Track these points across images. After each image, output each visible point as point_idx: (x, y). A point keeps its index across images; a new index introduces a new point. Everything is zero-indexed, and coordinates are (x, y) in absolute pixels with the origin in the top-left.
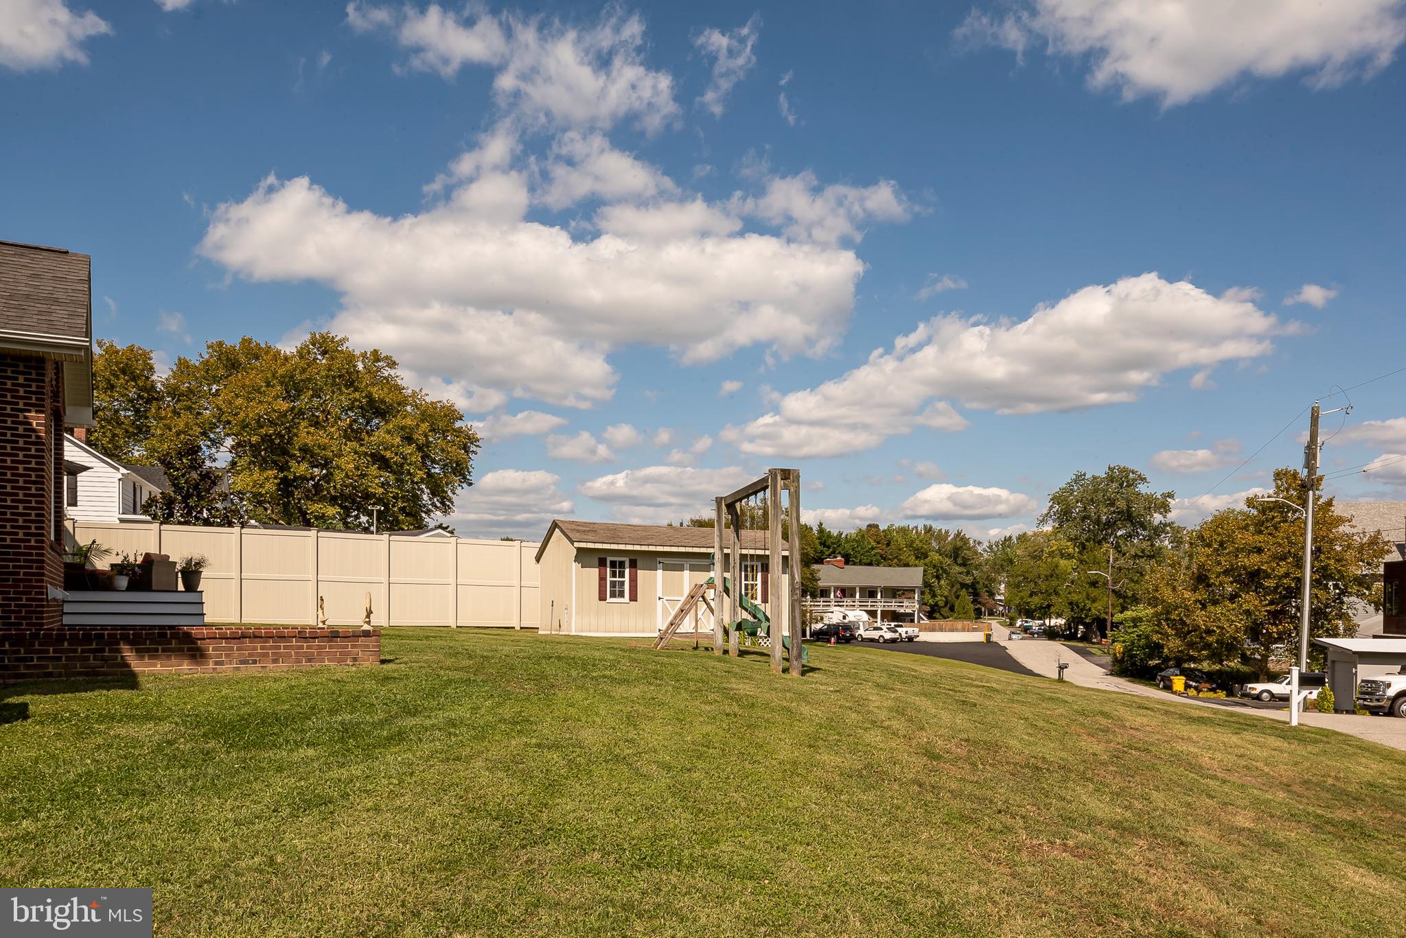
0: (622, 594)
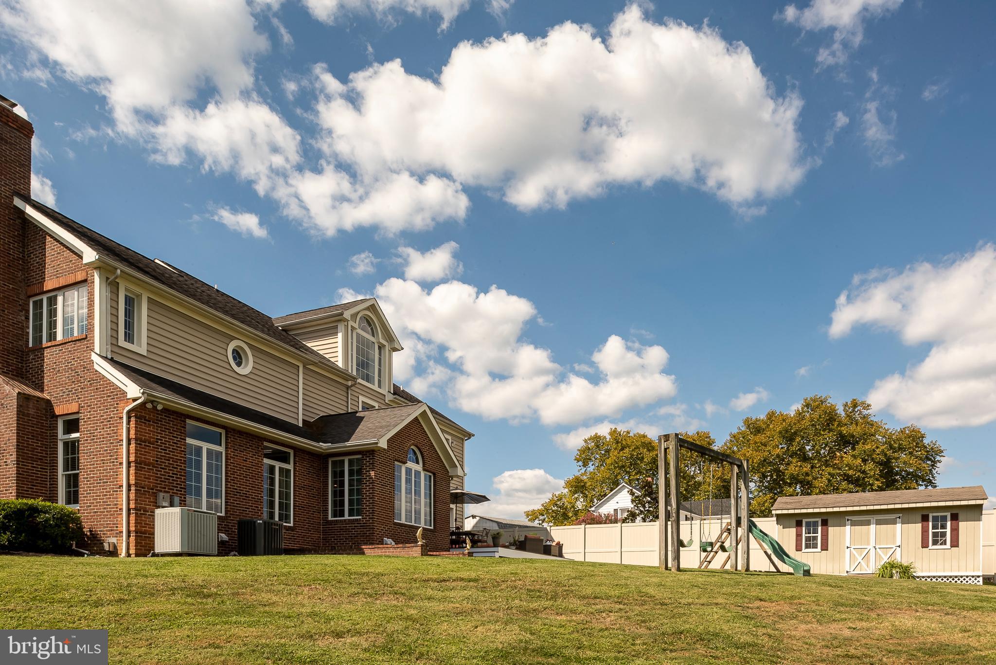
0: (815, 547)
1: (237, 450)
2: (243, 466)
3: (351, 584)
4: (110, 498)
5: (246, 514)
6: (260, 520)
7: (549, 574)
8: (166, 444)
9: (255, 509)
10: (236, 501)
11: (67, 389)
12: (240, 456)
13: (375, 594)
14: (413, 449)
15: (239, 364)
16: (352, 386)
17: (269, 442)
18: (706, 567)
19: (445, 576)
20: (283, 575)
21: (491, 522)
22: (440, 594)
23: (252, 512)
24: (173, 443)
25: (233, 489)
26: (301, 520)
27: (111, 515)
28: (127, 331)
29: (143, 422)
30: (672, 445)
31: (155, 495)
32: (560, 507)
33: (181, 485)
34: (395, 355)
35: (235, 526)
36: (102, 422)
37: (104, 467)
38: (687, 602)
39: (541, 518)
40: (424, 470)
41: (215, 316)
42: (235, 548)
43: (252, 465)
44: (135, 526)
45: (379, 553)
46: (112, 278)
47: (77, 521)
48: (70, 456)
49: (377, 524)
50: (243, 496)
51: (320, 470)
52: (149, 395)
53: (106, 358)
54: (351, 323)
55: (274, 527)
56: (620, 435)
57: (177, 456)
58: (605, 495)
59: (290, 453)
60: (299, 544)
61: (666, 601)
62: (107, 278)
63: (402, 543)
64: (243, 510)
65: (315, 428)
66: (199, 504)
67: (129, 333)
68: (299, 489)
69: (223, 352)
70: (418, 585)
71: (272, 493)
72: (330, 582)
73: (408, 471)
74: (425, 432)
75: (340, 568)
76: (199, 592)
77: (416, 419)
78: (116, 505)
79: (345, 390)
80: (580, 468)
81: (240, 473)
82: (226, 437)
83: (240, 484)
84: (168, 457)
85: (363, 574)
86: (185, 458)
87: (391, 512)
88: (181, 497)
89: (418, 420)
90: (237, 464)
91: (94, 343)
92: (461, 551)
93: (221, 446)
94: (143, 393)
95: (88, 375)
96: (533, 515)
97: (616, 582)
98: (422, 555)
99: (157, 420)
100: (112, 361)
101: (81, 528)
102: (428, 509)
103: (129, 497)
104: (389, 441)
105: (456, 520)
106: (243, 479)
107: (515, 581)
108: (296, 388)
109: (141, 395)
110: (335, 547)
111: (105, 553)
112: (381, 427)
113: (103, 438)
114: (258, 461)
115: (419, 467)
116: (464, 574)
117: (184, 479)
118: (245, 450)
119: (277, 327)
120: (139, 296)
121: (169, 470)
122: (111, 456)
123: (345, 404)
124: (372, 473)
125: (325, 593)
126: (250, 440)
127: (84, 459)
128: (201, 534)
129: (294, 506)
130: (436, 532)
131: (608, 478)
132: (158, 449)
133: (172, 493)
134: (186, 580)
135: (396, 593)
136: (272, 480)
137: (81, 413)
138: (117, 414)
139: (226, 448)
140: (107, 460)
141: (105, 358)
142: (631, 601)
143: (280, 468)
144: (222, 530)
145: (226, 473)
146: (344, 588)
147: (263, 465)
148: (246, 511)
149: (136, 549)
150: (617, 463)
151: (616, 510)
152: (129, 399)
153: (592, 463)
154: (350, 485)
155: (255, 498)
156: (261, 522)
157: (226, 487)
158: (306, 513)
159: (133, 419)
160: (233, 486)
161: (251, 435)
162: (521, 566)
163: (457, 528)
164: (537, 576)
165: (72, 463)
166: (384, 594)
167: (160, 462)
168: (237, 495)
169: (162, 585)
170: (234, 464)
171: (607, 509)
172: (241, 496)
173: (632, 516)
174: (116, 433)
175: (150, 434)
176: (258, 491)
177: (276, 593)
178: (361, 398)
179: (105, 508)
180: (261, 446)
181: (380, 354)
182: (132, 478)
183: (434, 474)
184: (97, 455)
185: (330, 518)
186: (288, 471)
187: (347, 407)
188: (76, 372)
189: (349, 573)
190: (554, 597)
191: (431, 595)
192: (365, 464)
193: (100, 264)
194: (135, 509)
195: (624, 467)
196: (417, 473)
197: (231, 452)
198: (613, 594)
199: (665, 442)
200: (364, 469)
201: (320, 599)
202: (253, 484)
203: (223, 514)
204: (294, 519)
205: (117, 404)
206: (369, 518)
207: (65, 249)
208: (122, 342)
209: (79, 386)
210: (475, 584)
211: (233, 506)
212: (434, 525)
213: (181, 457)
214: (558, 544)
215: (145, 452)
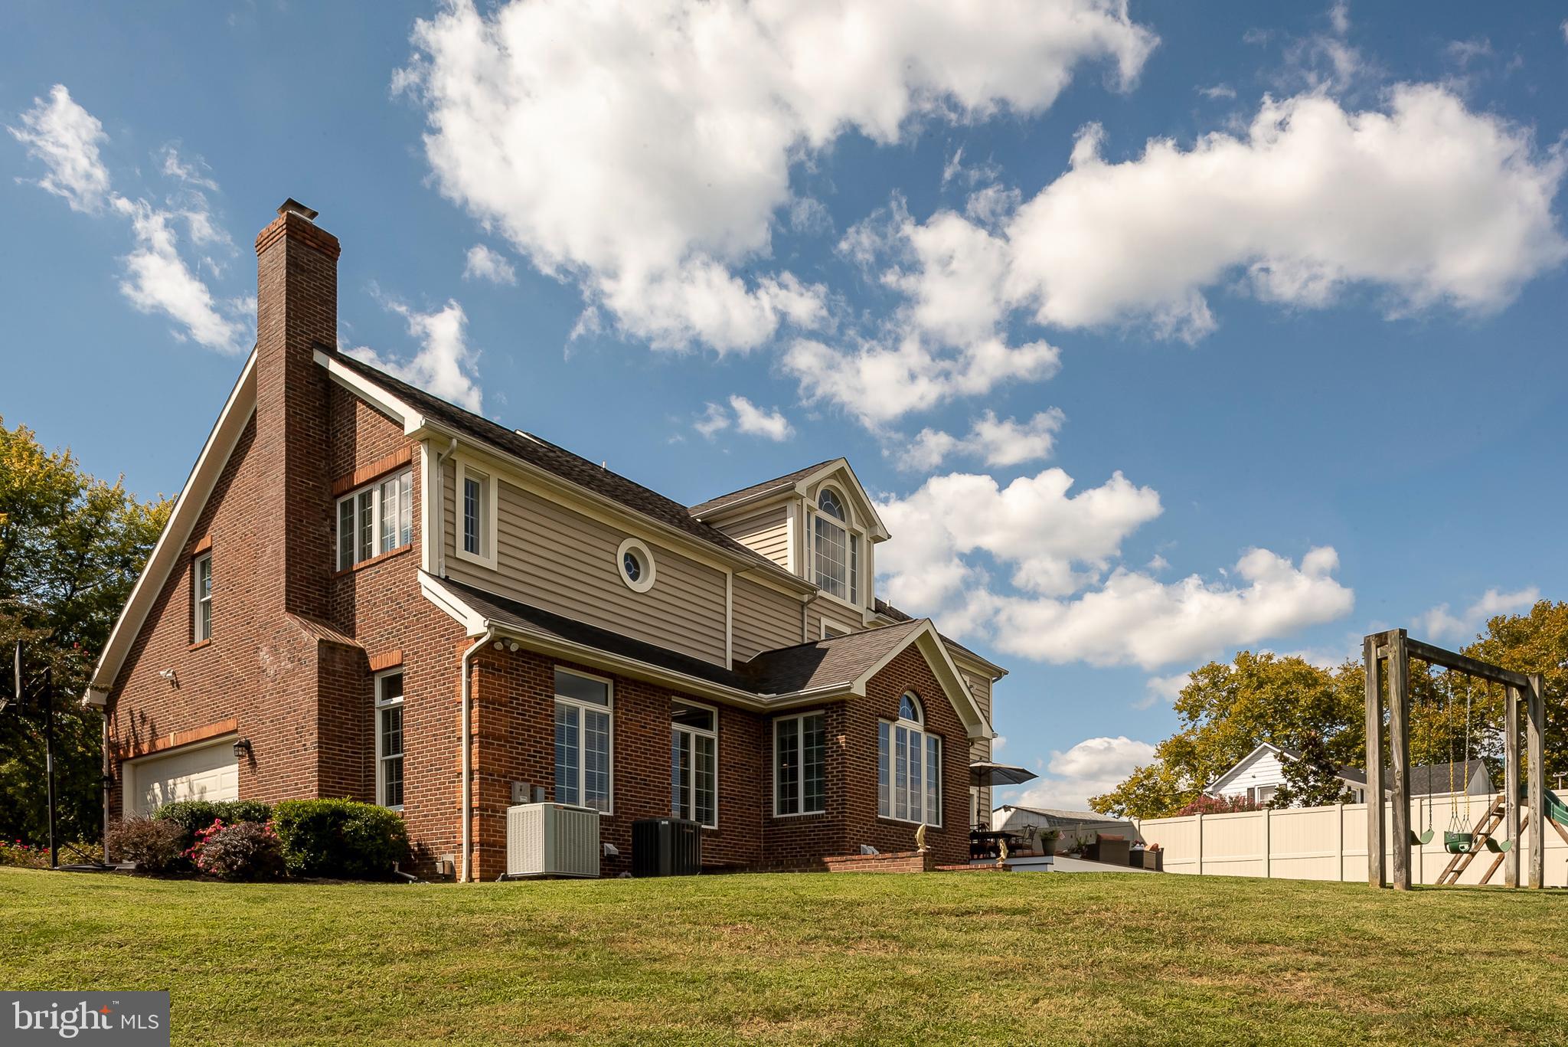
1: (631, 711)
2: (641, 735)
3: (803, 920)
4: (445, 793)
5: (645, 811)
6: (665, 820)
7: (1161, 897)
8: (524, 706)
9: (658, 804)
10: (631, 791)
11: (386, 630)
12: (636, 721)
13: (846, 938)
14: (907, 696)
15: (635, 577)
16: (809, 602)
17: (679, 696)
18: (1453, 881)
19: (968, 905)
20: (692, 906)
21: (1036, 816)
22: (962, 938)
23: (655, 808)
24: (535, 703)
25: (626, 772)
26: (730, 819)
27: (446, 819)
28: (470, 535)
29: (490, 673)
30: (1393, 652)
31: (509, 786)
32: (1149, 790)
33: (547, 769)
34: (877, 547)
35: (629, 832)
36: (433, 677)
37: (436, 745)
38: (1455, 949)
39: (1117, 807)
40: (927, 730)
41: (596, 501)
42: (629, 867)
43: (654, 734)
44: (480, 835)
45: (853, 868)
46: (445, 454)
47: (399, 829)
48: (391, 732)
49: (850, 821)
50: (640, 784)
51: (760, 738)
52: (498, 629)
53: (439, 577)
54: (807, 501)
55: (686, 830)
56: (1255, 662)
57: (542, 724)
58: (1229, 766)
59: (712, 712)
60: (727, 859)
61: (1410, 948)
62: (439, 455)
63: (892, 852)
64: (641, 806)
65: (751, 672)
66: (573, 797)
67: (472, 538)
68: (727, 769)
69: (610, 558)
70: (921, 922)
71: (685, 776)
72: (769, 918)
73: (901, 733)
74: (928, 667)
75: (786, 894)
76: (550, 938)
77: (913, 646)
78: (453, 803)
79: (799, 609)
80: (1185, 722)
81: (635, 747)
82: (615, 691)
83: (636, 765)
84: (528, 726)
85: (825, 904)
86: (553, 726)
87: (872, 801)
88: (547, 788)
89: (916, 648)
90: (631, 733)
91: (420, 556)
92: (990, 863)
93: (607, 705)
94: (489, 627)
95: (414, 606)
96: (1103, 804)
97: (1294, 912)
98: (925, 870)
99: (511, 668)
100: (447, 582)
101: (404, 841)
102: (934, 796)
103: (470, 790)
104: (869, 684)
105: (979, 812)
106: (641, 757)
107: (1098, 912)
108: (721, 610)
109: (485, 630)
110: (782, 862)
111: (438, 878)
112: (857, 662)
113: (435, 701)
114: (663, 727)
115: (918, 726)
116: (1004, 901)
117: (552, 760)
118: (644, 710)
119: (694, 519)
120: (486, 480)
121: (529, 745)
122: (446, 728)
123: (799, 632)
124: (842, 739)
125: (760, 938)
126: (650, 694)
127: (410, 735)
128: (574, 843)
129: (719, 797)
130: (946, 833)
131: (1234, 738)
132: (513, 713)
133: (535, 781)
134: (533, 918)
135: (882, 937)
136: (685, 756)
137: (405, 665)
138: (454, 662)
139: (614, 708)
140: (441, 734)
141: (436, 578)
142: (1337, 948)
143: (697, 737)
144: (609, 839)
145: (615, 748)
146: (791, 928)
147: (670, 733)
148: (646, 807)
149: (481, 871)
150: (1250, 711)
151: (1251, 790)
152: (470, 637)
153: (1206, 713)
154: (807, 760)
155: (659, 787)
156: (667, 823)
157: (615, 771)
158: (739, 808)
159: (476, 668)
160: (625, 768)
161: (652, 685)
162: (1105, 885)
163: (982, 826)
164: (1139, 902)
165: (394, 743)
166: (861, 938)
167: (517, 733)
168: (631, 782)
169: (494, 926)
170: (627, 732)
171: (1235, 788)
172: (638, 783)
173: (1284, 798)
174: (452, 692)
175: (501, 691)
176: (664, 774)
177: (675, 938)
178: (825, 622)
179: (438, 809)
180: (667, 703)
181: (854, 549)
182: (475, 759)
183: (943, 737)
184: (427, 727)
185: (775, 815)
186: (710, 741)
187: (803, 637)
188: (398, 604)
189: (802, 902)
190: (1179, 942)
191: (946, 940)
192: (829, 725)
193: (428, 433)
194: (480, 808)
195: (1263, 717)
196: (915, 736)
197: (622, 713)
198: (1294, 933)
199: (1377, 647)
200: (829, 732)
201: (749, 948)
202: (655, 764)
203: (611, 813)
204: (720, 818)
205: (454, 647)
206: (838, 813)
207: (382, 418)
208: (462, 553)
209: (402, 624)
210: (1024, 918)
211: (626, 800)
212: (943, 822)
213: (546, 724)
214: (1155, 848)
215: (493, 718)
